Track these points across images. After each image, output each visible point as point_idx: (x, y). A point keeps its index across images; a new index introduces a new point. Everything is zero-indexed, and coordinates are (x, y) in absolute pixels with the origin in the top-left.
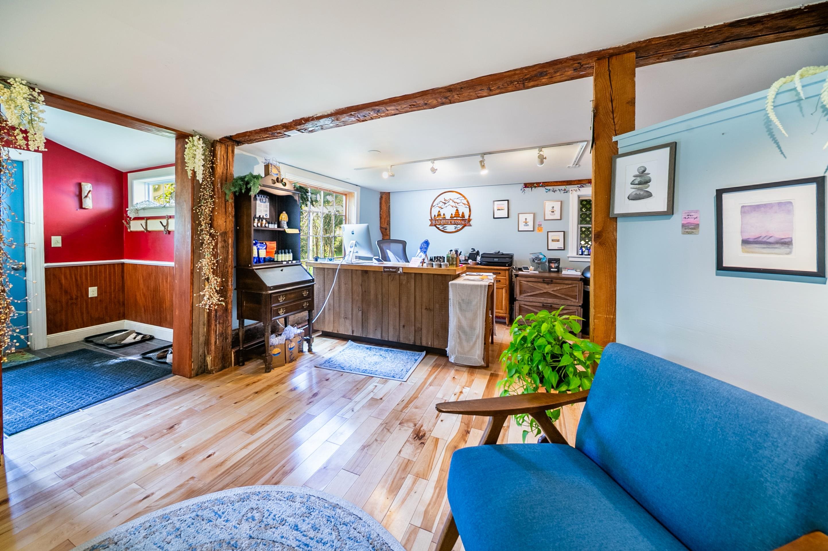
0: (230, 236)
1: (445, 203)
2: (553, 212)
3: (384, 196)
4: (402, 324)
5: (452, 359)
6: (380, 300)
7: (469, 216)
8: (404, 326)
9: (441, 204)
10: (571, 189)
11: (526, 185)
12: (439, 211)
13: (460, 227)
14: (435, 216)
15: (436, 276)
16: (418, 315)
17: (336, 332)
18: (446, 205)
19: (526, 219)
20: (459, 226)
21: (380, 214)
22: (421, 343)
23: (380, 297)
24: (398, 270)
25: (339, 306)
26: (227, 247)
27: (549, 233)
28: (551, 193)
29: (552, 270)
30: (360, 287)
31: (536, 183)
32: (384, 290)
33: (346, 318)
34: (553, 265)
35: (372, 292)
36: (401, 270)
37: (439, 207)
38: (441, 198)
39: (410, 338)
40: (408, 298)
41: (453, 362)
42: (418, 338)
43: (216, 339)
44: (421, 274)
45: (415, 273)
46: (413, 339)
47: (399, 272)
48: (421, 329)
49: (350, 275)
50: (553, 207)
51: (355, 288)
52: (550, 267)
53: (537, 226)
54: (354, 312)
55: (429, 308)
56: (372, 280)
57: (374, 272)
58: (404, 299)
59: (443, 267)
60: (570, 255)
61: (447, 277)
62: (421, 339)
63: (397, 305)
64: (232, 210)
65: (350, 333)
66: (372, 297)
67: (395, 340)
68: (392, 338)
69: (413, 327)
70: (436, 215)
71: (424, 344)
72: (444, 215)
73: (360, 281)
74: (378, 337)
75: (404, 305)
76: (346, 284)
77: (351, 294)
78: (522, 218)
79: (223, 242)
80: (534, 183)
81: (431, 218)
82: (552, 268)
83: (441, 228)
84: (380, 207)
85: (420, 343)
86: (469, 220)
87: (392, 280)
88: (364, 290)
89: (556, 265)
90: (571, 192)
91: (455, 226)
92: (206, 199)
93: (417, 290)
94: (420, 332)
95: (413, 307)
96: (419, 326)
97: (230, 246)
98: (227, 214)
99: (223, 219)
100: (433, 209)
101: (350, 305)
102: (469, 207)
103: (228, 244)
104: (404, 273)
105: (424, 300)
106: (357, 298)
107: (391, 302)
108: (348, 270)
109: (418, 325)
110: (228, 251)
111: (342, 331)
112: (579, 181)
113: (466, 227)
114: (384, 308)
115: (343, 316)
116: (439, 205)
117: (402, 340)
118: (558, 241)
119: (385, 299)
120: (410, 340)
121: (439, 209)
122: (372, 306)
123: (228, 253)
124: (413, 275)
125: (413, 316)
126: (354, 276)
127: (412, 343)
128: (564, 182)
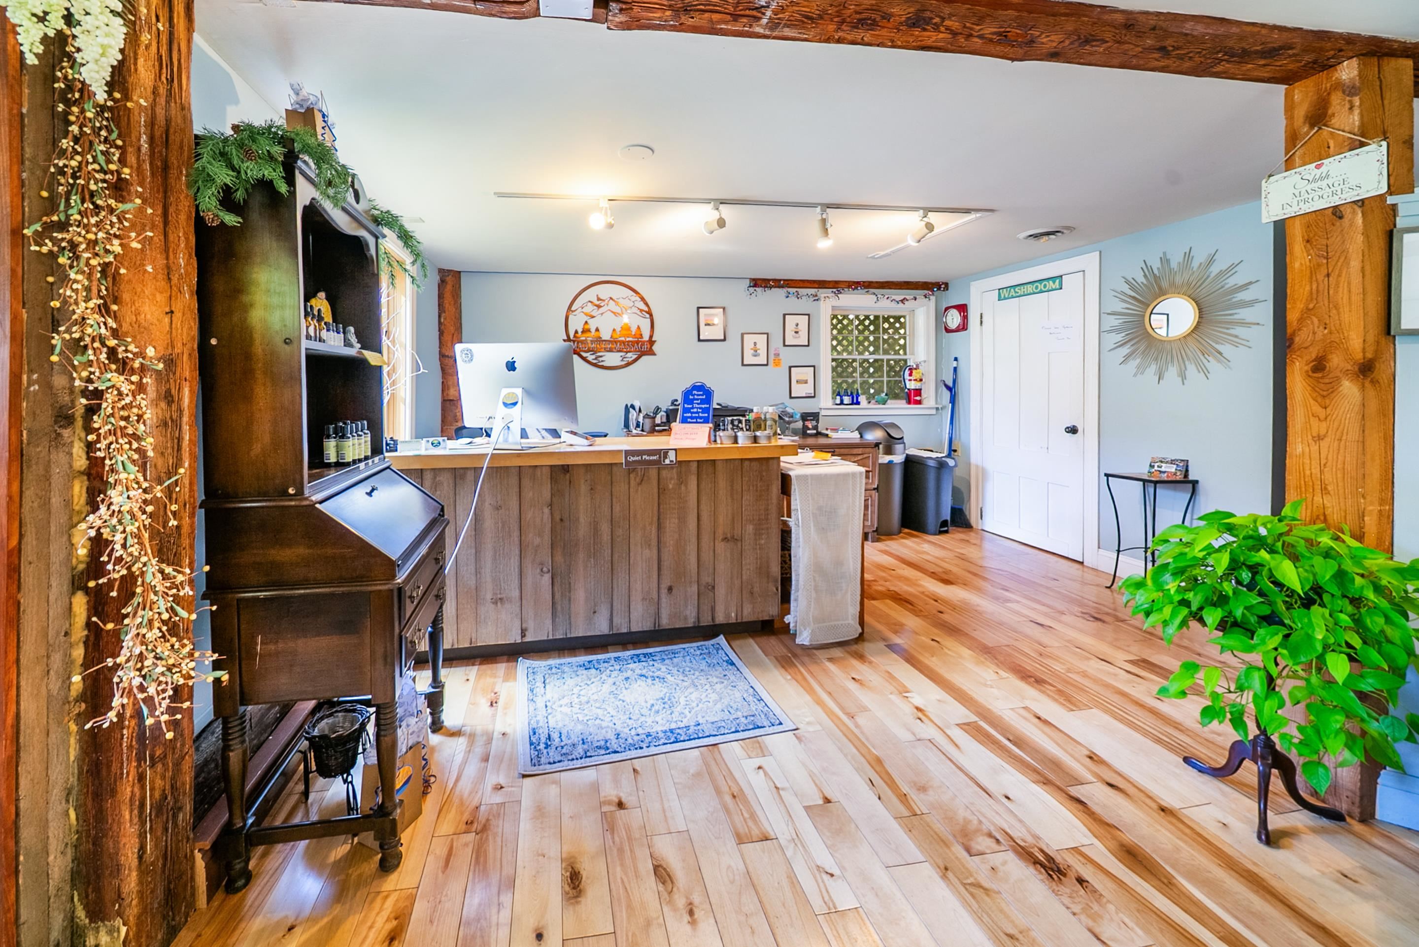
0: (187, 374)
1: (599, 307)
2: (796, 332)
3: (449, 279)
4: (665, 583)
5: (804, 638)
6: (606, 537)
7: (651, 337)
8: (670, 589)
9: (589, 308)
10: (823, 295)
11: (757, 283)
12: (586, 322)
13: (631, 356)
14: (576, 332)
15: (747, 463)
16: (706, 556)
17: (467, 645)
18: (602, 310)
19: (755, 344)
20: (629, 355)
21: (440, 323)
22: (713, 619)
23: (605, 528)
24: (665, 457)
25: (478, 572)
26: (177, 424)
27: (793, 369)
28: (793, 299)
29: (808, 432)
30: (547, 511)
31: (775, 280)
32: (617, 508)
33: (498, 601)
34: (810, 424)
35: (584, 519)
36: (672, 456)
37: (586, 314)
38: (591, 294)
39: (688, 613)
40: (682, 520)
41: (806, 643)
42: (706, 608)
43: (142, 836)
44: (714, 461)
45: (698, 461)
46: (694, 614)
47: (667, 462)
48: (713, 587)
49: (514, 480)
50: (797, 325)
51: (529, 515)
52: (805, 428)
53: (772, 357)
54: (529, 580)
55: (733, 537)
56: (584, 488)
57: (588, 467)
58: (671, 524)
59: (763, 442)
60: (822, 405)
61: (771, 462)
62: (713, 610)
63: (654, 542)
64: (187, 264)
65: (514, 637)
66: (583, 530)
67: (647, 626)
68: (640, 622)
69: (696, 586)
70: (580, 331)
71: (720, 619)
72: (597, 330)
73: (546, 493)
74: (601, 627)
75: (670, 539)
76: (498, 508)
77: (516, 534)
78: (749, 340)
79: (163, 405)
80: (769, 280)
81: (568, 336)
82: (809, 429)
83: (591, 358)
84: (441, 306)
85: (710, 618)
86: (651, 342)
87: (640, 484)
88: (558, 518)
89: (814, 423)
90: (823, 299)
91: (622, 354)
92: (92, 194)
93: (704, 499)
94: (711, 594)
95: (694, 540)
96: (710, 580)
97: (185, 419)
98: (175, 280)
99: (161, 298)
100: (571, 317)
101: (514, 562)
102: (651, 315)
103: (180, 411)
104: (680, 462)
105: (721, 519)
106: (537, 541)
107: (637, 537)
108: (507, 468)
109: (706, 579)
110: (180, 439)
111: (489, 636)
112: (837, 282)
113: (644, 358)
114: (616, 556)
115: (489, 596)
116: (586, 310)
117: (666, 622)
118: (806, 382)
119: (619, 532)
120: (686, 618)
121: (586, 318)
122: (581, 556)
123: (179, 449)
124: (695, 464)
125: (693, 559)
126: (526, 482)
127: (691, 625)
128: (814, 282)
